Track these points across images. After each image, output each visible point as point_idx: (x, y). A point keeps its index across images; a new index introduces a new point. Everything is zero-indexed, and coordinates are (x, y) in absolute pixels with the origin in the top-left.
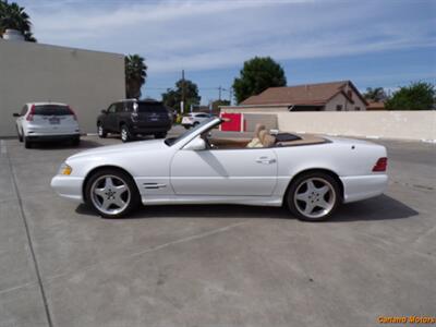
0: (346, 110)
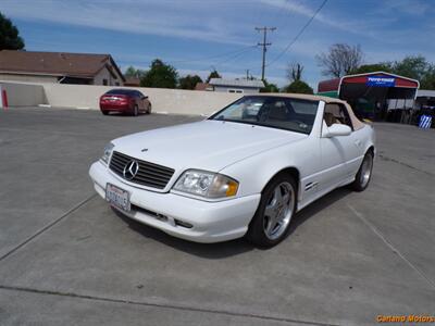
0: (111, 85)
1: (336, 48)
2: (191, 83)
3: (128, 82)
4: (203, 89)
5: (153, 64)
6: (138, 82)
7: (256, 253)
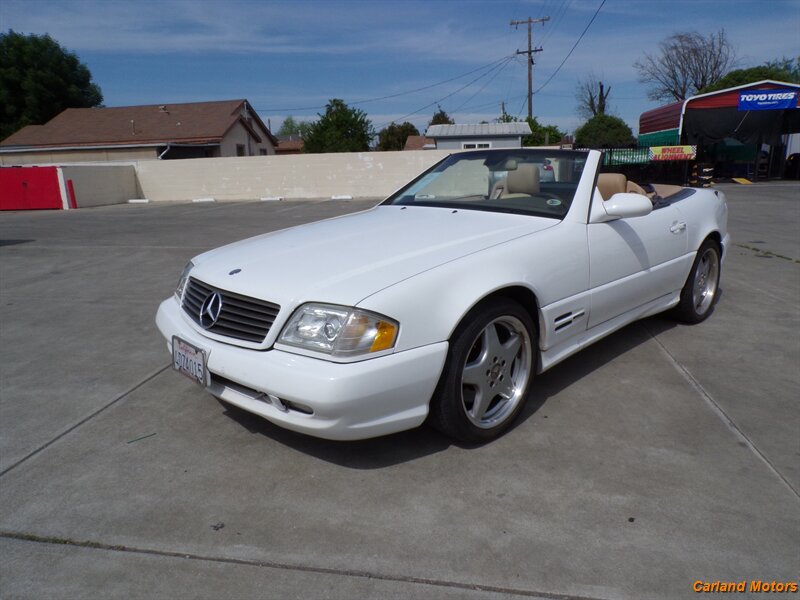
0: (251, 154)
1: (677, 42)
2: (397, 139)
3: (281, 146)
4: (419, 146)
5: (329, 108)
6: (300, 145)
7: (453, 455)
